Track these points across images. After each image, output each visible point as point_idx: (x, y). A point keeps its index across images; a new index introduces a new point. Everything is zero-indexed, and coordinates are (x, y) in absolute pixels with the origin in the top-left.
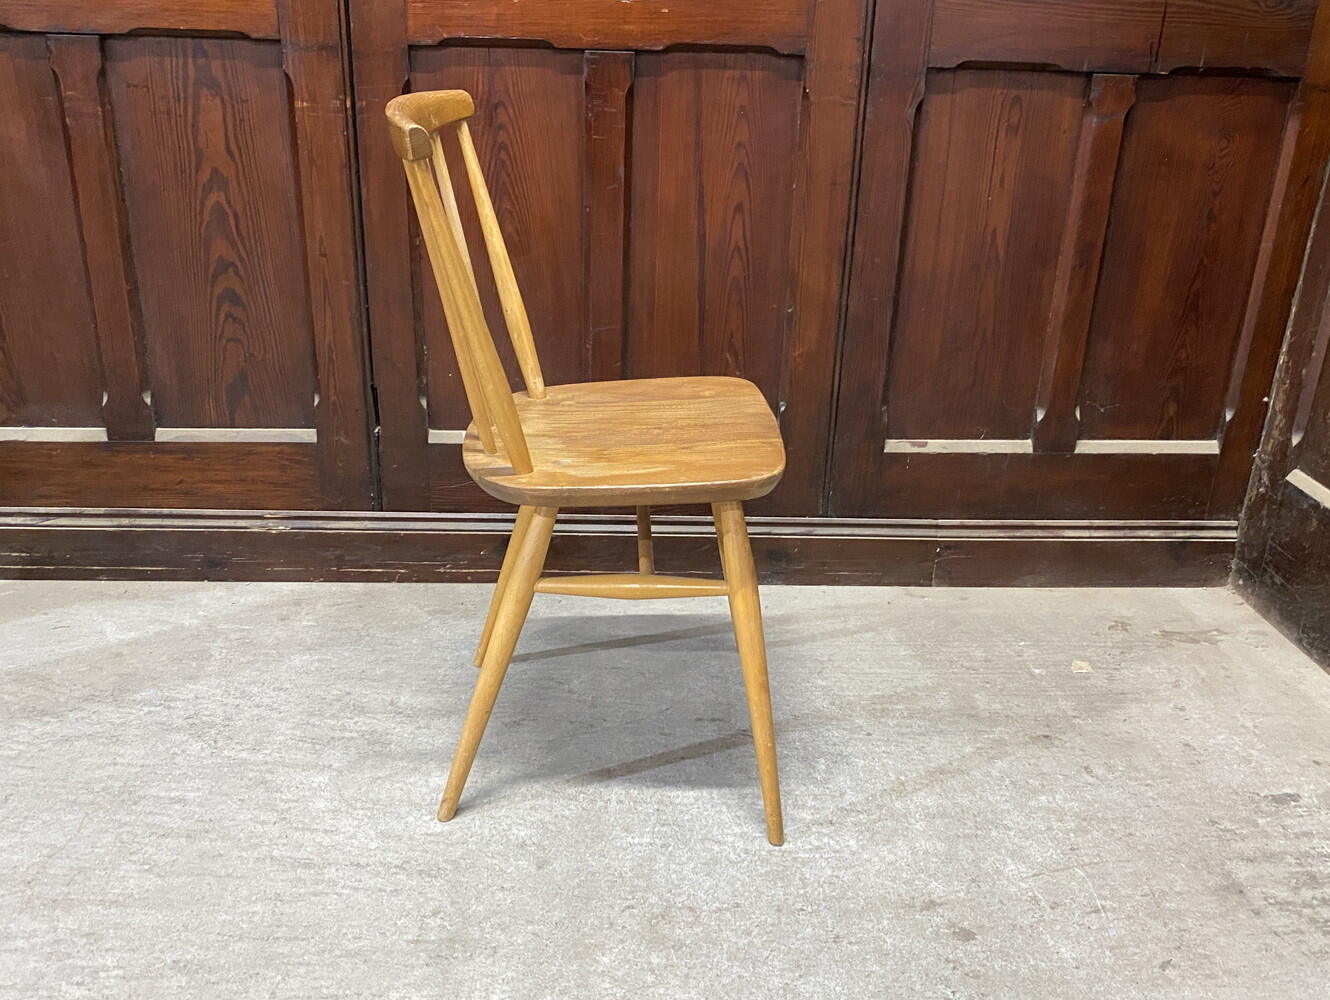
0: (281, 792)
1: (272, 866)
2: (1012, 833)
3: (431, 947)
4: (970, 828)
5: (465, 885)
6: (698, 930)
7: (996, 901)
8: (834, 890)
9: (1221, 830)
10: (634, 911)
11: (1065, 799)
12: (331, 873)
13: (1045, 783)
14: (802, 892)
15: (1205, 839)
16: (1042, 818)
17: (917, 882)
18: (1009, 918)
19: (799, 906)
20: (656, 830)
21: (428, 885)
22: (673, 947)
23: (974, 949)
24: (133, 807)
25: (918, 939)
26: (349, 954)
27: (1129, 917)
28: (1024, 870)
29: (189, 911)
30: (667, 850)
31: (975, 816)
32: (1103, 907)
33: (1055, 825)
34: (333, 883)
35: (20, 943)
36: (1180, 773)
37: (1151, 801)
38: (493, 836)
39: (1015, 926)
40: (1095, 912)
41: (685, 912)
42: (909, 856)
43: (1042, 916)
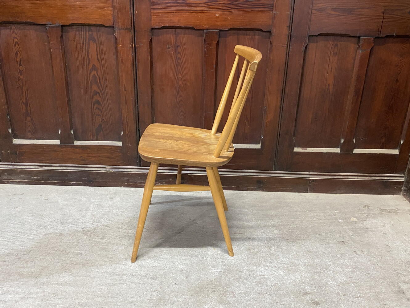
0: (110, 252)
1: (107, 275)
2: (332, 272)
3: (154, 301)
4: (319, 270)
5: (164, 282)
6: (234, 299)
7: (326, 293)
8: (276, 288)
9: (398, 273)
10: (216, 292)
11: (348, 262)
12: (124, 277)
13: (342, 256)
14: (266, 288)
15: (392, 276)
16: (341, 267)
17: (302, 286)
18: (330, 298)
19: (265, 292)
20: (222, 267)
21: (153, 282)
22: (227, 304)
23: (319, 307)
24: (67, 255)
25: (302, 304)
26: (130, 302)
27: (368, 300)
28: (335, 283)
29: (83, 288)
30: (225, 274)
31: (320, 266)
32: (360, 296)
33: (345, 270)
34: (125, 280)
35: (34, 296)
36: (385, 254)
37: (375, 263)
38: (173, 267)
39: (332, 301)
40: (357, 298)
41: (231, 293)
42: (299, 278)
43: (341, 298)
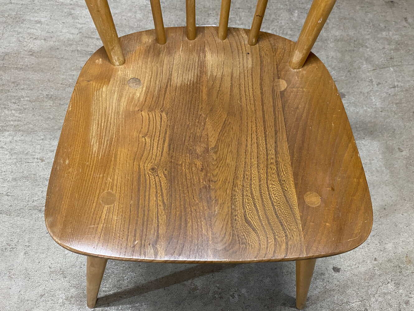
0: (78, 19)
2: (368, 50)
4: (352, 47)
7: (356, 81)
11: (393, 34)
13: (387, 26)
16: (382, 43)
18: (360, 89)
27: (406, 90)
28: (370, 67)
31: (355, 41)
32: (397, 85)
33: (387, 47)
39: (361, 92)
40: (394, 87)
43: (373, 88)
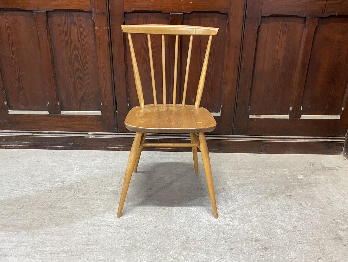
0: (91, 206)
1: (88, 225)
2: (280, 221)
3: (127, 248)
4: (268, 220)
5: (136, 232)
6: (195, 245)
7: (274, 240)
8: (232, 236)
9: (337, 222)
10: (179, 240)
11: (294, 213)
12: (102, 228)
13: (289, 208)
14: (223, 236)
15: (332, 224)
16: (288, 218)
17: (254, 234)
18: (277, 244)
19: (222, 240)
20: (186, 218)
21: (127, 231)
22: (189, 250)
23: (268, 253)
24: (54, 209)
25: (253, 249)
26: (106, 249)
27: (310, 245)
28: (282, 232)
29: (67, 237)
30: (188, 223)
31: (270, 217)
32: (303, 242)
33: (291, 220)
34: (103, 230)
35: (25, 244)
36: (326, 206)
37: (318, 214)
38: (144, 219)
39: (279, 247)
40: (301, 244)
41: (192, 241)
42: (252, 227)
43: (287, 244)
